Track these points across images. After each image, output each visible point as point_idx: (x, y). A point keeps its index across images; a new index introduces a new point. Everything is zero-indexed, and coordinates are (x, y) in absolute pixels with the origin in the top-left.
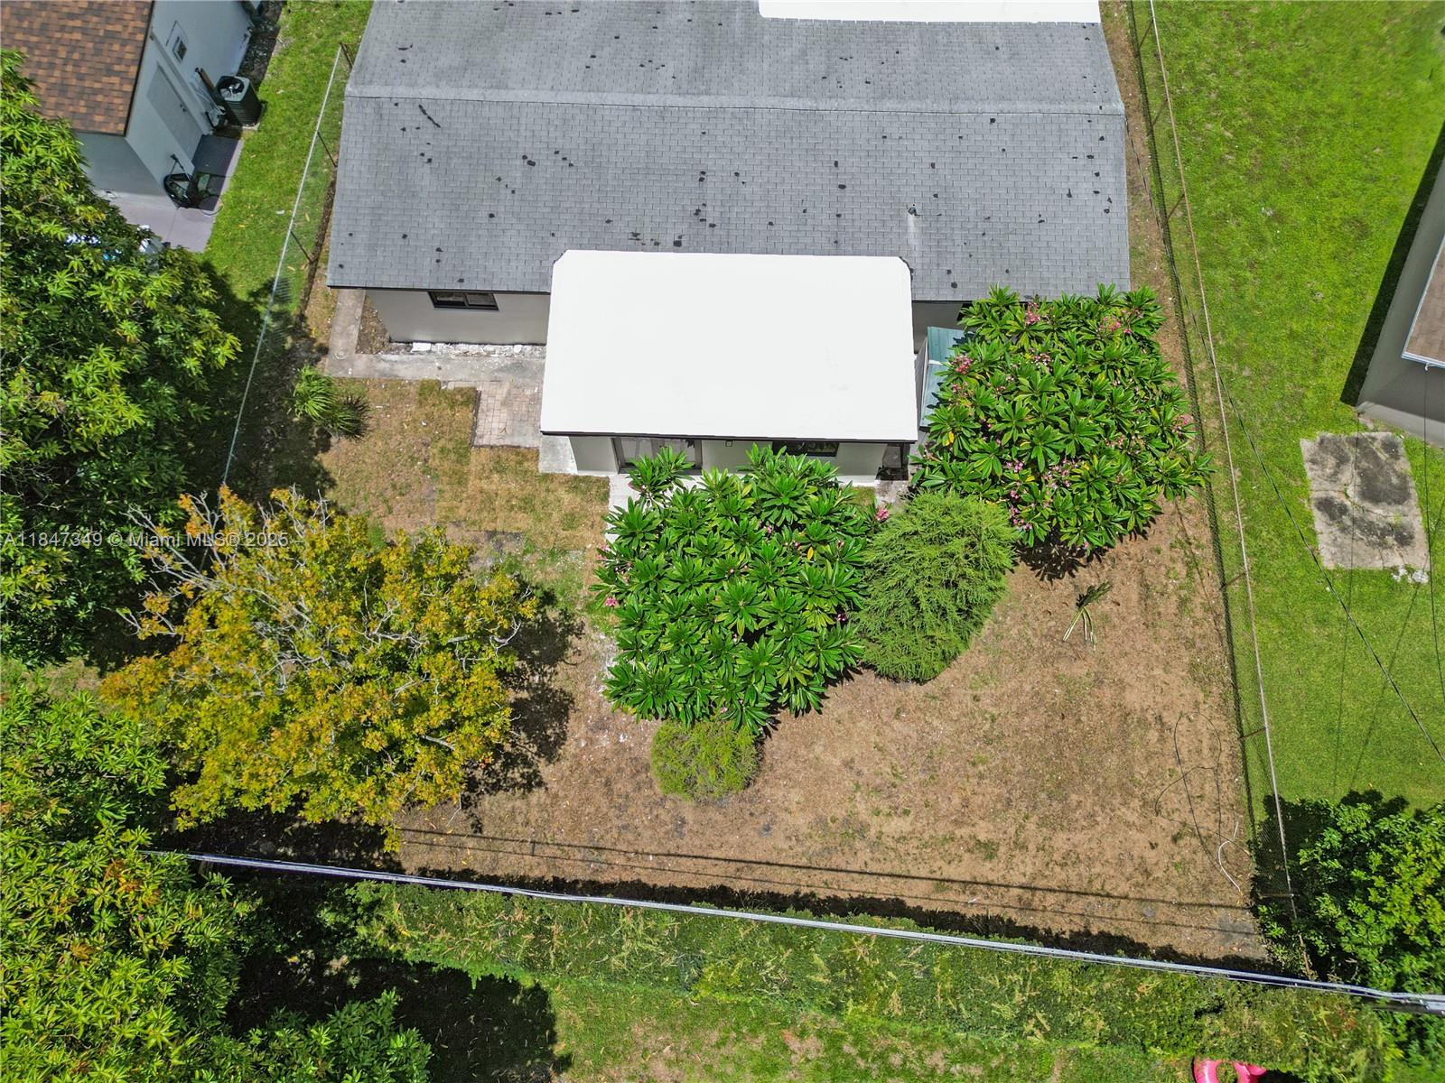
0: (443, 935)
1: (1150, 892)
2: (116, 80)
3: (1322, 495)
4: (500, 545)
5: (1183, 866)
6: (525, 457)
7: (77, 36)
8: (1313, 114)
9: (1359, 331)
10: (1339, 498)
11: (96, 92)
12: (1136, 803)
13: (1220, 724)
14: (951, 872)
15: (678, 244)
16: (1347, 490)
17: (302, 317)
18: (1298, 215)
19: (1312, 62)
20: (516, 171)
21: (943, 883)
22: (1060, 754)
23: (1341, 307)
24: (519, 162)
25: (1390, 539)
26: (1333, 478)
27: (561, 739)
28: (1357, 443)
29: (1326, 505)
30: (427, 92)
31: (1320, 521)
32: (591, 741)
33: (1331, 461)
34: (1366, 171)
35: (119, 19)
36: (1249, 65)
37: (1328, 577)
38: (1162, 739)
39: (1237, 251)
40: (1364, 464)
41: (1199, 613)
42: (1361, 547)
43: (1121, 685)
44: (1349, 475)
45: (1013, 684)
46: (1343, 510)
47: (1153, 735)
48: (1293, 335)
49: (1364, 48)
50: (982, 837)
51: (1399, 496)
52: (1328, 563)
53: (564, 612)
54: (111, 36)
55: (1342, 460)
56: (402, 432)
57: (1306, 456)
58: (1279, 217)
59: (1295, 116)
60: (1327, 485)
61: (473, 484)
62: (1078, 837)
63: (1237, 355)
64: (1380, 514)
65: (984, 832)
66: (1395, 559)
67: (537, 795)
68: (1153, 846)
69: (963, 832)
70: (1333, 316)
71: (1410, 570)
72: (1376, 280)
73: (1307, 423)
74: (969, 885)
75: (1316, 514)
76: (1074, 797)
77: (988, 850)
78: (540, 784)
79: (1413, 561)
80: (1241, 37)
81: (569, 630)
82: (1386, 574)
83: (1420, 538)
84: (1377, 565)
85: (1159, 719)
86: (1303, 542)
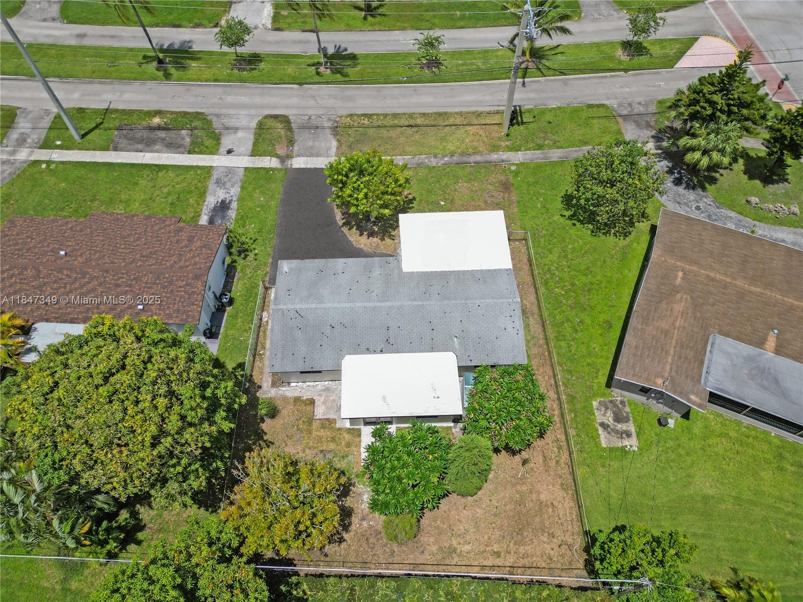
0: (321, 593)
1: (552, 566)
2: (195, 307)
3: (601, 421)
4: (325, 455)
5: (562, 556)
6: (332, 423)
7: (183, 293)
8: (592, 283)
9: (610, 362)
10: (606, 422)
11: (189, 311)
12: (546, 534)
13: (572, 504)
14: (485, 563)
15: (381, 351)
16: (609, 419)
17: (251, 376)
18: (588, 321)
19: (590, 265)
20: (328, 330)
21: (483, 567)
22: (520, 519)
23: (604, 353)
24: (329, 327)
25: (624, 436)
26: (604, 415)
27: (350, 524)
28: (611, 402)
29: (603, 425)
30: (298, 306)
31: (601, 431)
32: (360, 525)
33: (603, 409)
34: (610, 303)
35: (196, 287)
36: (569, 267)
37: (604, 450)
38: (553, 511)
39: (568, 334)
40: (614, 409)
41: (563, 465)
42: (614, 439)
43: (539, 493)
44: (609, 414)
45: (503, 494)
46: (608, 426)
47: (550, 510)
48: (588, 364)
49: (607, 259)
50: (495, 550)
51: (626, 420)
53: (348, 478)
54: (193, 292)
55: (607, 408)
56: (289, 416)
57: (595, 407)
58: (582, 322)
59: (585, 285)
60: (602, 417)
61: (314, 433)
62: (528, 548)
63: (570, 372)
64: (619, 426)
65: (496, 548)
66: (626, 442)
67: (344, 545)
68: (552, 549)
69: (488, 549)
70: (602, 356)
71: (631, 446)
72: (615, 343)
73: (595, 395)
74: (492, 567)
75: (599, 427)
76: (525, 533)
77: (498, 554)
78: (344, 540)
79: (632, 443)
80: (566, 257)
81: (350, 484)
82: (623, 448)
83: (634, 434)
84: (620, 445)
85: (552, 504)
86: (595, 438)
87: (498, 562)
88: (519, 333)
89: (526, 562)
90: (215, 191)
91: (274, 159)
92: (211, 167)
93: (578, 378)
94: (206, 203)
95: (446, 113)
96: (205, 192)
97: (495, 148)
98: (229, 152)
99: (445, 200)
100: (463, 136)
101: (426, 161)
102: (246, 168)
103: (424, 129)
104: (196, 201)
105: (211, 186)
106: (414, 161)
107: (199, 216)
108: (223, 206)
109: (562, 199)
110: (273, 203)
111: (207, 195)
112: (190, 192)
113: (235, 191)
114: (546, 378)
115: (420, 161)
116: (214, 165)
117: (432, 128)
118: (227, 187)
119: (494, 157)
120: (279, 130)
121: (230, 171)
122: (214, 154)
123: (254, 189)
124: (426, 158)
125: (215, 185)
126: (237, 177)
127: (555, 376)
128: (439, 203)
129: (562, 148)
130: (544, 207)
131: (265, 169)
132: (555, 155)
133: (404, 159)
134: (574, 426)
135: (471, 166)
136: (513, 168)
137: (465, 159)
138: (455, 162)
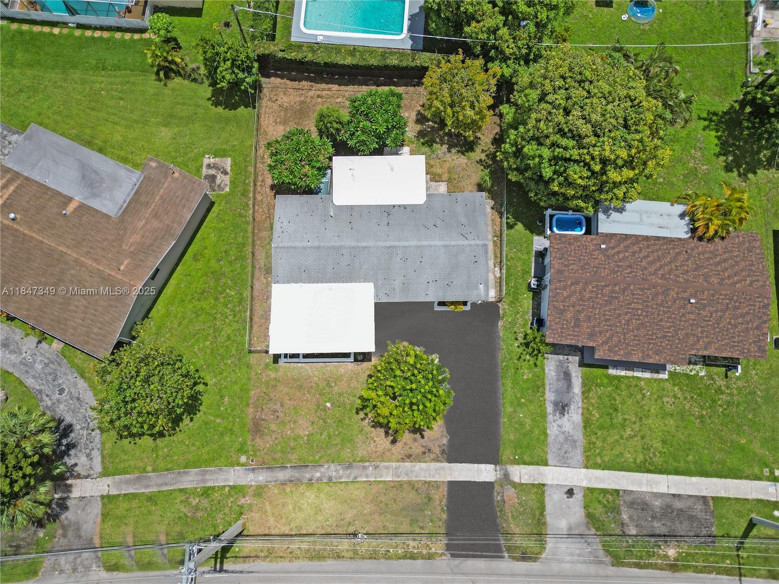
1: (284, 90)
3: (227, 176)
5: (276, 95)
6: (433, 179)
9: (205, 224)
10: (223, 176)
12: (284, 107)
13: (263, 123)
14: (327, 92)
15: (394, 207)
16: (220, 178)
18: (213, 262)
20: (439, 223)
21: (329, 90)
23: (208, 231)
24: (438, 226)
25: (212, 165)
26: (222, 181)
28: (214, 190)
29: (225, 173)
30: (466, 242)
31: (229, 169)
33: (222, 185)
36: (215, 319)
37: (230, 156)
38: (276, 120)
40: (214, 185)
42: (220, 163)
44: (218, 181)
46: (222, 173)
47: (278, 120)
48: (223, 222)
50: (320, 99)
51: (207, 177)
52: (229, 159)
53: (419, 141)
55: (219, 186)
57: (228, 187)
59: (205, 299)
60: (224, 179)
61: (446, 171)
62: (298, 99)
63: (240, 216)
64: (212, 172)
66: (212, 160)
68: (282, 98)
69: (324, 100)
70: (211, 228)
71: (209, 158)
72: (196, 240)
73: (226, 196)
74: (323, 90)
75: (229, 171)
76: (298, 107)
77: (319, 96)
78: (421, 106)
79: (208, 160)
82: (216, 157)
83: (204, 167)
84: (217, 159)
85: (276, 124)
86: (234, 164)
87: (319, 92)
88: (278, 219)
89: (301, 92)
90: (574, 428)
91: (516, 479)
92: (587, 467)
93: (235, 210)
94: (580, 411)
95: (311, 558)
96: (585, 427)
97: (260, 491)
98: (570, 492)
99: (325, 409)
100: (293, 515)
101: (341, 472)
102: (546, 464)
103: (340, 531)
104: (591, 414)
105: (579, 435)
106: (354, 472)
107: (583, 393)
108: (562, 408)
109: (201, 408)
110: (509, 409)
111: (582, 424)
112: (601, 427)
113: (553, 430)
114: (261, 210)
115: (349, 472)
116: (584, 470)
117: (329, 530)
118: (563, 436)
119: (262, 477)
120: (517, 531)
121: (564, 461)
122: (588, 489)
123: (532, 431)
124: (341, 477)
125: (576, 438)
126: (554, 450)
127: (254, 213)
128: (332, 405)
129: (181, 490)
130: (222, 397)
131: (525, 463)
132: (191, 478)
133: (367, 476)
134: (248, 173)
135: (290, 461)
136: (243, 459)
137: (296, 474)
138: (309, 469)
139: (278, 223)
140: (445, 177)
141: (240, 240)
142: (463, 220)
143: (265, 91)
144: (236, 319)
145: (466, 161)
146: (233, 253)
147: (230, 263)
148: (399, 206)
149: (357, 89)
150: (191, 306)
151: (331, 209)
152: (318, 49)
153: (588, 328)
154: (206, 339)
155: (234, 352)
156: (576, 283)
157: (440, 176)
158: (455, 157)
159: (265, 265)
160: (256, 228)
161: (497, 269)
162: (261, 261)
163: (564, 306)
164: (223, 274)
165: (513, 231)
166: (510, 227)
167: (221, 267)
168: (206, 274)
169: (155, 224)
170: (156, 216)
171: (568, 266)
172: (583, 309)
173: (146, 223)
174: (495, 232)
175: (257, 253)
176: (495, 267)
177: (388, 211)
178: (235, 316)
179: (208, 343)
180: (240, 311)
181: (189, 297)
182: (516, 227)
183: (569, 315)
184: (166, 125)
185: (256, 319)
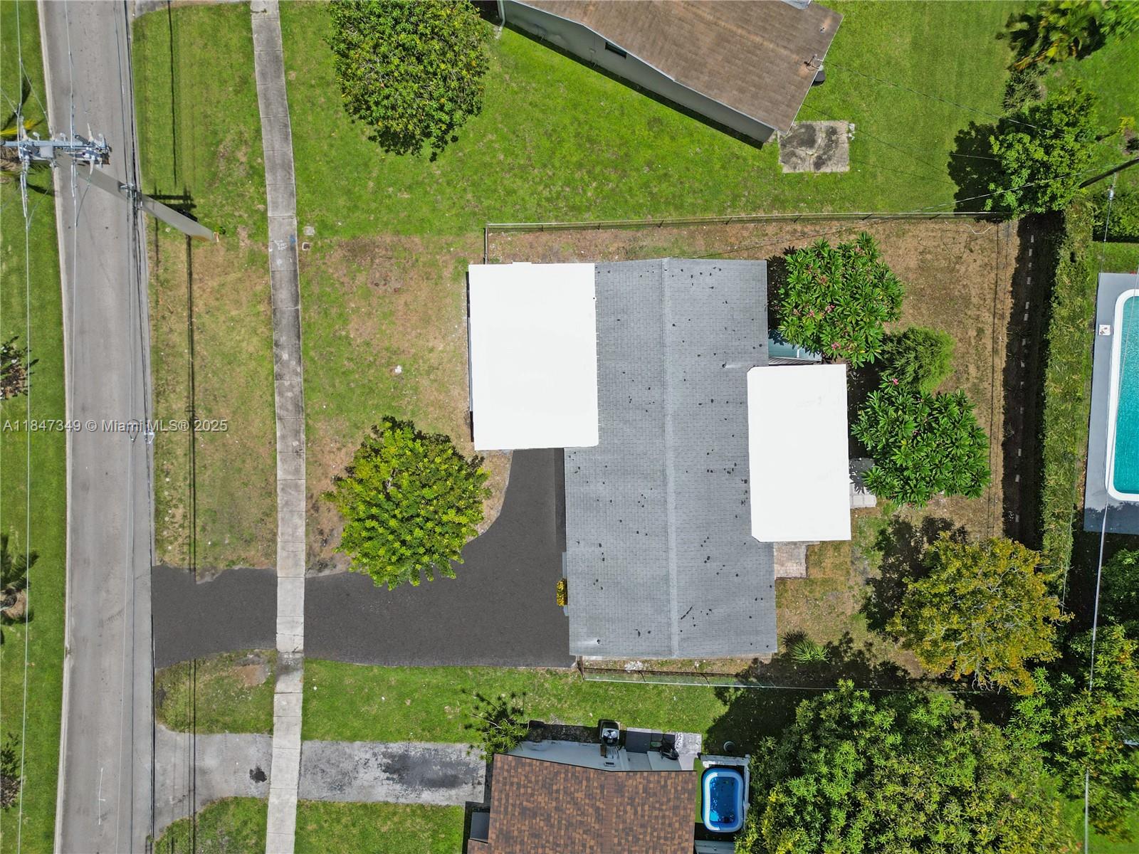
1: (994, 264)
2: (669, 782)
3: (812, 166)
4: (858, 559)
5: (983, 249)
6: (813, 551)
9: (719, 134)
10: (813, 159)
11: (676, 790)
12: (957, 266)
13: (922, 227)
14: (989, 347)
15: (746, 481)
16: (810, 154)
18: (648, 154)
20: (713, 565)
21: (995, 351)
22: (938, 298)
23: (707, 140)
24: (708, 564)
25: (834, 138)
26: (803, 160)
27: (943, 520)
28: (784, 146)
29: (819, 164)
30: (675, 616)
31: (826, 169)
32: (944, 507)
33: (794, 159)
37: (853, 170)
38: (929, 252)
39: (672, 189)
40: (795, 143)
41: (873, 231)
42: (838, 152)
43: (907, 269)
44: (802, 152)
45: (910, 317)
46: (819, 158)
47: (929, 257)
48: (723, 167)
50: (975, 334)
51: (811, 129)
52: (847, 169)
53: (889, 525)
55: (793, 154)
56: (801, 614)
57: (791, 171)
58: (649, 164)
60: (807, 163)
61: (829, 574)
62: (973, 293)
63: (736, 197)
64: (821, 139)
65: (973, 333)
66: (844, 137)
67: (968, 528)
68: (975, 261)
69: (973, 341)
70: (711, 145)
71: (849, 131)
72: (688, 120)
73: (773, 168)
74: (995, 340)
75: (822, 170)
76: (956, 293)
77: (980, 331)
78: (963, 528)
79: (844, 129)
81: (897, 521)
82: (851, 143)
83: (832, 123)
84: (847, 145)
85: (921, 253)
86: (837, 179)
87: (988, 332)
88: (718, 266)
89: (989, 296)
90: (362, 787)
91: (280, 686)
92: (299, 805)
93: (746, 187)
94: (391, 800)
95: (156, 350)
96: (365, 806)
97: (258, 261)
98: (259, 776)
99: (391, 365)
100: (222, 318)
101: (290, 394)
102: (304, 738)
103: (199, 396)
104: (387, 818)
105: (351, 795)
106: (290, 417)
107: (422, 807)
108: (398, 768)
109: (392, 154)
110: (394, 678)
111: (369, 802)
112: (364, 835)
113: (359, 750)
114: (746, 234)
115: (290, 407)
116: (294, 800)
117: (198, 378)
118: (350, 768)
119: (280, 263)
120: (200, 685)
121: (308, 768)
122: (266, 806)
123: (358, 715)
124: (281, 394)
125: (347, 790)
126: (328, 752)
127: (741, 221)
128: (398, 376)
129: (258, 131)
130: (409, 188)
131: (305, 701)
132: (277, 146)
133: (283, 437)
134: (819, 205)
135: (306, 309)
136: (310, 231)
137: (286, 320)
138: (294, 341)
139: (710, 267)
140: (816, 574)
141: (689, 200)
142: (720, 612)
143: (991, 227)
144: (544, 203)
145: (849, 612)
146: (665, 189)
147: (646, 185)
148: (747, 492)
149: (996, 404)
150: (567, 121)
151: (739, 365)
152: (1078, 328)
153: (520, 831)
154: (509, 152)
155: (486, 203)
156: (599, 819)
157: (819, 563)
158: (856, 591)
159: (641, 248)
160: (712, 227)
161: (639, 666)
162: (649, 240)
163: (558, 791)
164: (624, 174)
165: (712, 696)
166: (720, 693)
167: (637, 170)
168: (624, 143)
169: (707, 40)
170: (722, 39)
171: (632, 804)
172: (552, 826)
173: (708, 24)
174: (709, 664)
175: (664, 232)
176: (643, 662)
177: (738, 470)
178: (548, 200)
179: (502, 157)
180: (557, 208)
181: (582, 117)
182: (719, 703)
183: (542, 799)
184: (915, 45)
185: (544, 237)
